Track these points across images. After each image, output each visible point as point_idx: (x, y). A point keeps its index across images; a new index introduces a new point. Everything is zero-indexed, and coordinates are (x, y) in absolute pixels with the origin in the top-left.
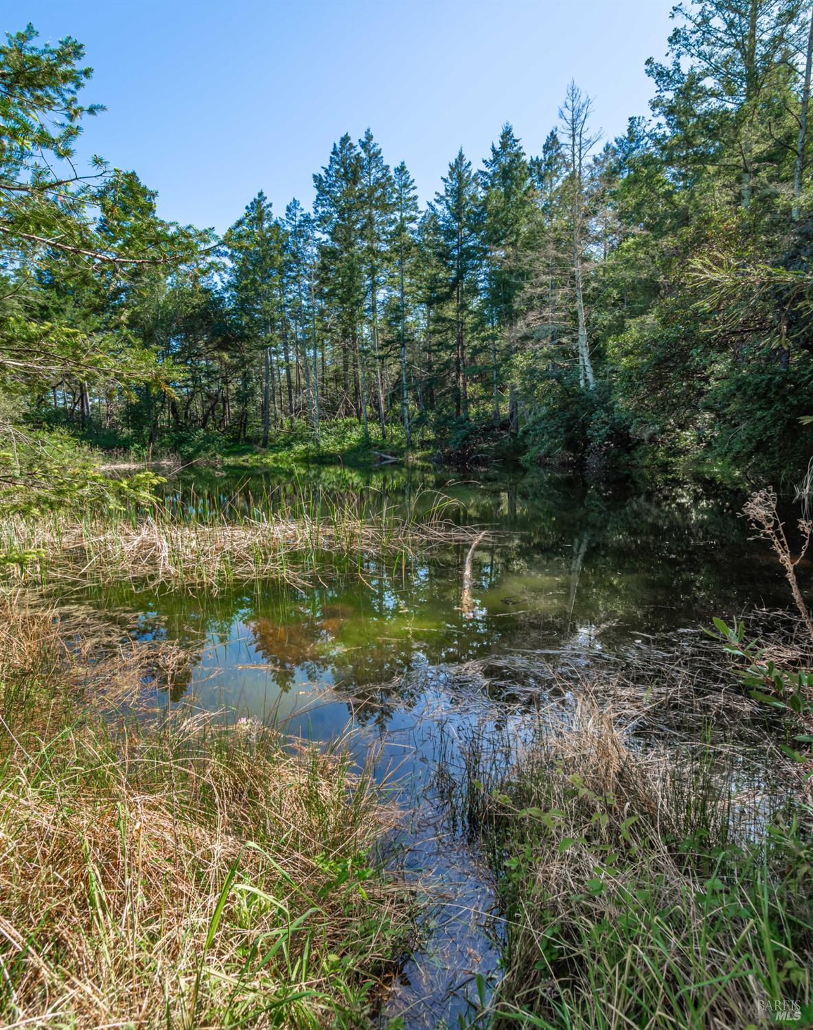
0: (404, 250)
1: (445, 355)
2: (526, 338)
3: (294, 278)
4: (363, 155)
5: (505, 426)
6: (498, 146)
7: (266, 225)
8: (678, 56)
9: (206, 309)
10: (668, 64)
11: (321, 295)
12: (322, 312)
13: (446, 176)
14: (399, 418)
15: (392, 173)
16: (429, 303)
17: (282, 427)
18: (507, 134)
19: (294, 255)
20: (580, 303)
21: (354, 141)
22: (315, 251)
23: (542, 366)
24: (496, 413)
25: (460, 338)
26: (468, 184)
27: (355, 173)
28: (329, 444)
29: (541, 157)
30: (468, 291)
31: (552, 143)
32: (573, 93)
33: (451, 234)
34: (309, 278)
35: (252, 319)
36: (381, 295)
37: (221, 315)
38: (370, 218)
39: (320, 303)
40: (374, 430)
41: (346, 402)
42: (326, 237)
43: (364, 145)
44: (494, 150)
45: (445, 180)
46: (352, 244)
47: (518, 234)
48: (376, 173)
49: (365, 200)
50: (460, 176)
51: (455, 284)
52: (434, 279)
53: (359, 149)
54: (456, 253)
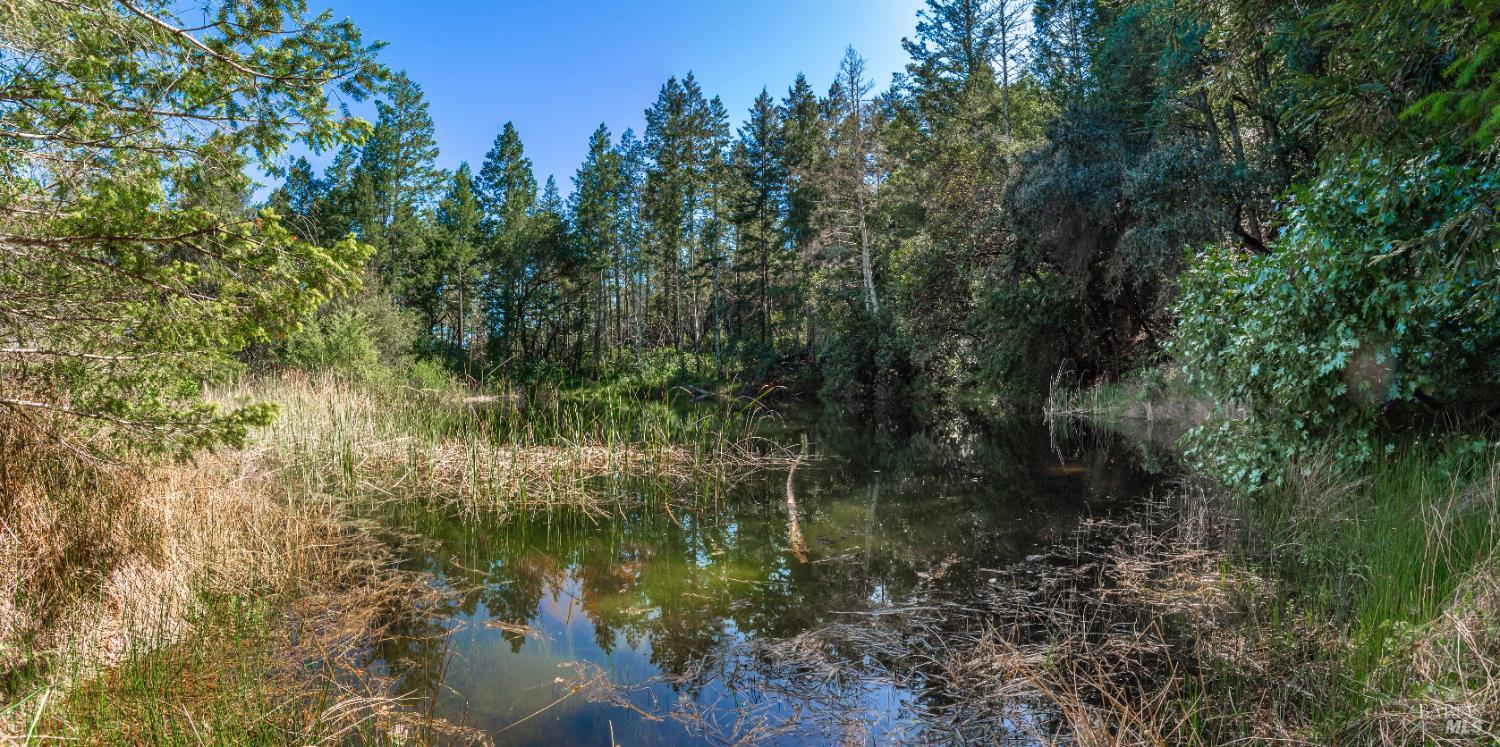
0: (717, 170)
1: (752, 276)
2: (819, 257)
3: (626, 199)
4: (686, 92)
5: (803, 355)
6: (794, 88)
7: (605, 152)
8: (924, 39)
9: (554, 234)
10: (917, 42)
11: (647, 216)
12: (648, 234)
13: (753, 108)
14: (709, 348)
15: (709, 104)
16: (738, 221)
17: (610, 357)
18: (801, 82)
19: (627, 178)
20: (863, 224)
21: (679, 82)
22: (645, 175)
23: (835, 286)
24: (796, 341)
25: (764, 258)
26: (770, 116)
27: (678, 106)
28: (651, 377)
29: (828, 98)
30: (772, 211)
31: (835, 89)
32: (851, 52)
33: (756, 156)
34: (638, 201)
35: (589, 241)
36: (698, 215)
37: (565, 238)
38: (690, 143)
39: (647, 225)
40: (690, 360)
41: (666, 332)
42: (653, 162)
43: (686, 84)
44: (790, 91)
45: (752, 111)
46: (675, 167)
47: (811, 160)
48: (695, 106)
49: (688, 128)
50: (763, 109)
51: (760, 202)
52: (743, 198)
53: (683, 87)
54: (760, 174)
